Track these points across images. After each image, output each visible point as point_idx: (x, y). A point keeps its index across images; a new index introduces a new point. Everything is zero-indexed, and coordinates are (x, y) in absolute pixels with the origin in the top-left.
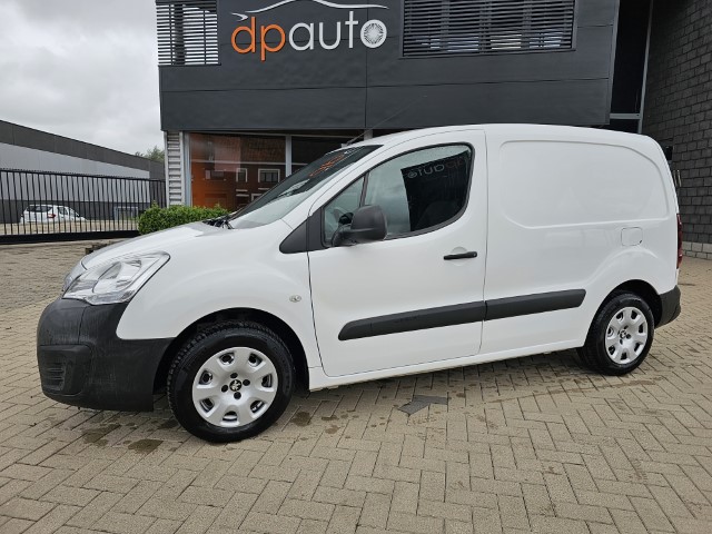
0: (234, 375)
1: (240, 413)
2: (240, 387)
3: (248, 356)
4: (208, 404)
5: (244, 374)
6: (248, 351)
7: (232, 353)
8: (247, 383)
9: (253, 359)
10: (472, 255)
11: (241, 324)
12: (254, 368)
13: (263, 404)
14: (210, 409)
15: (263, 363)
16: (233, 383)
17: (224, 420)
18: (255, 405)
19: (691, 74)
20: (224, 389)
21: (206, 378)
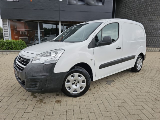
0: (75, 80)
1: (77, 90)
2: (77, 83)
3: (78, 75)
4: (69, 88)
5: (77, 80)
6: (78, 74)
7: (74, 75)
8: (78, 82)
9: (79, 76)
10: (120, 48)
11: (75, 67)
12: (80, 78)
13: (83, 87)
14: (70, 89)
15: (82, 77)
16: (75, 82)
17: (74, 92)
18: (81, 88)
19: (124, 13)
20: (73, 84)
21: (68, 81)
